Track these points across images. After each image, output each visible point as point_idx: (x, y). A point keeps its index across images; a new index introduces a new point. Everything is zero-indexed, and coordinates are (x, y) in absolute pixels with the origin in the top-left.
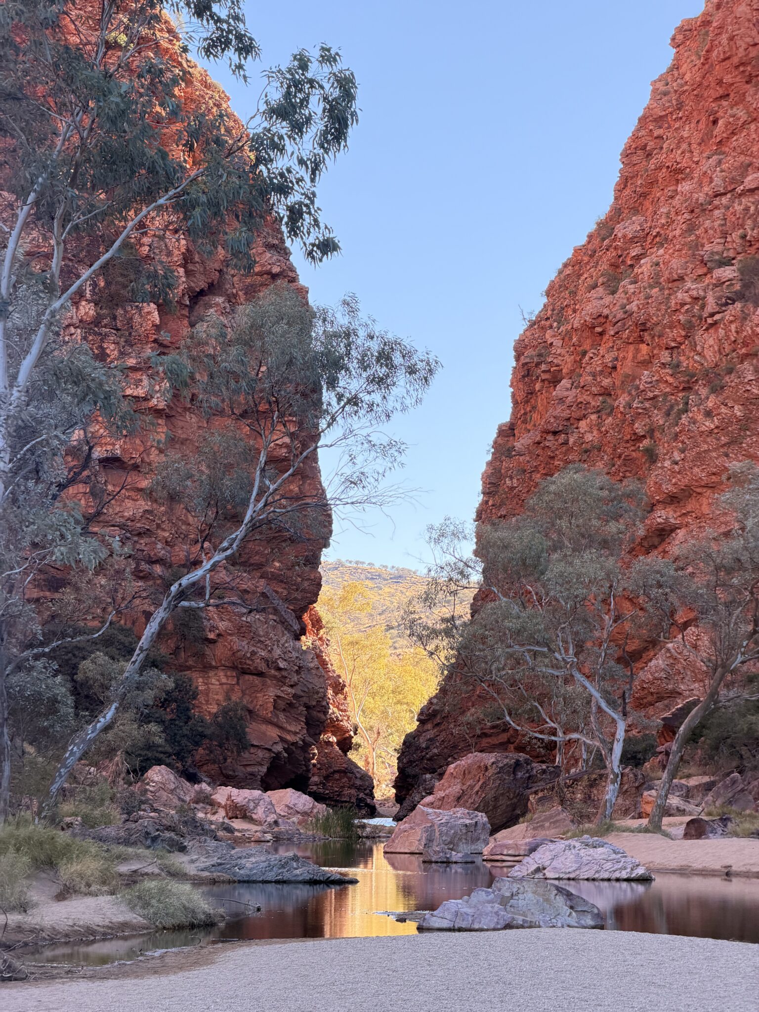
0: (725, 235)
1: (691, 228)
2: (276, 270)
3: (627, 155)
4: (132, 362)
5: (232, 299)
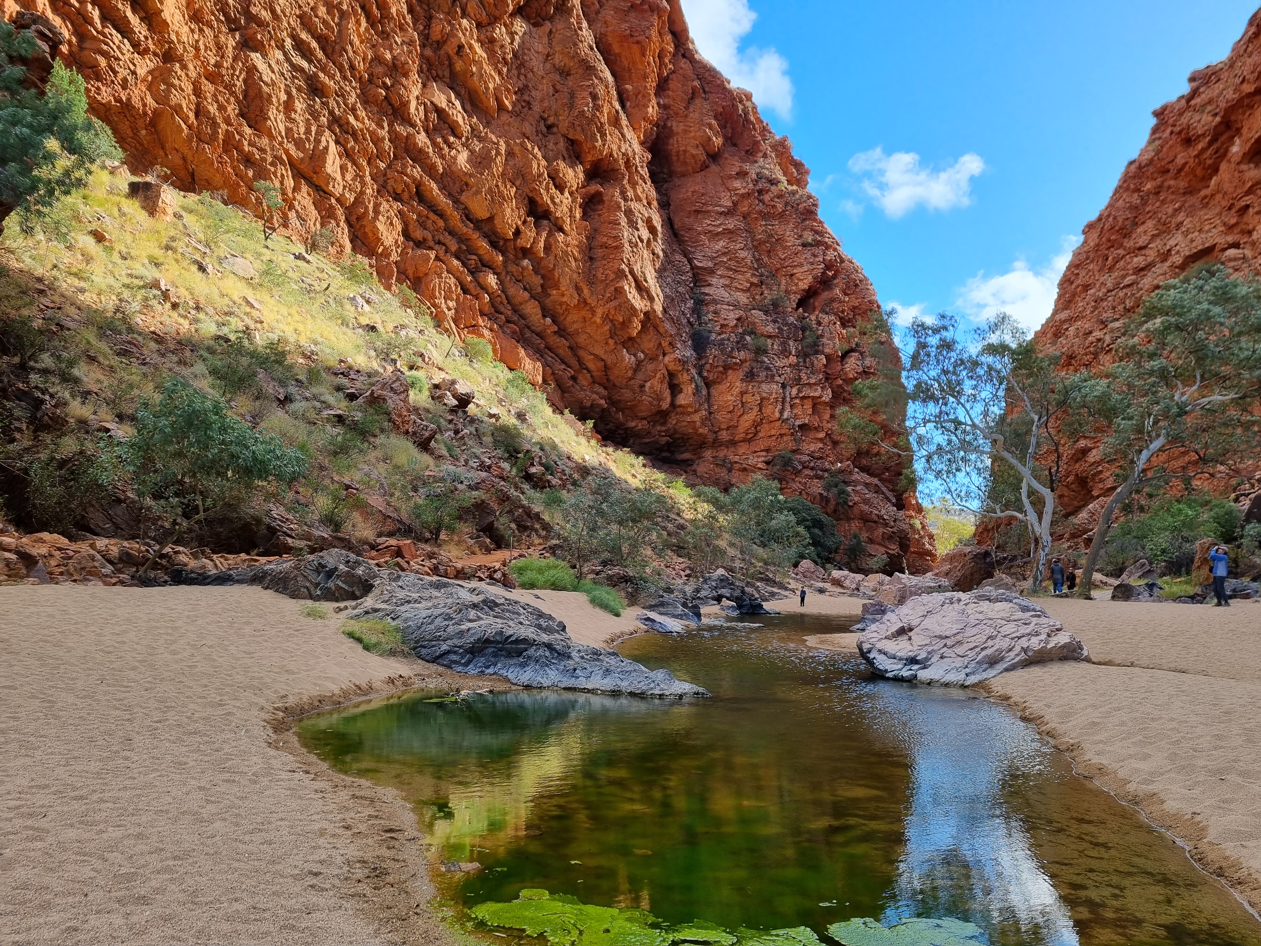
0: (1114, 308)
1: (1095, 308)
3: (1061, 285)
5: (862, 354)
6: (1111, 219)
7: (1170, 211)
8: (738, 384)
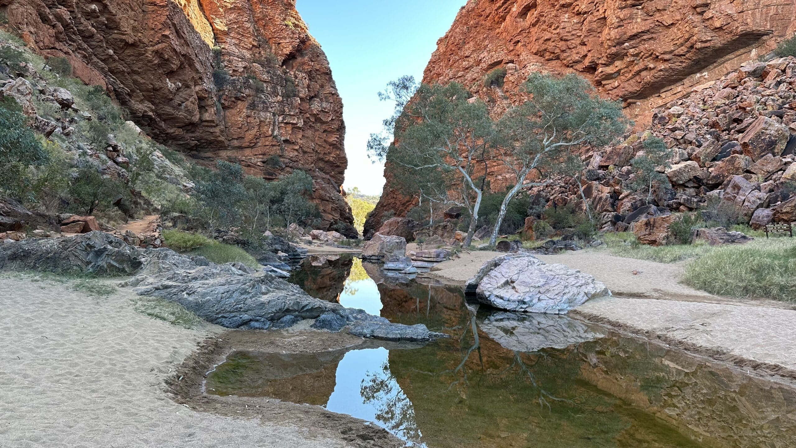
2: (333, 92)
4: (292, 113)
5: (321, 100)
6: (452, 38)
7: (481, 38)
8: (244, 110)
